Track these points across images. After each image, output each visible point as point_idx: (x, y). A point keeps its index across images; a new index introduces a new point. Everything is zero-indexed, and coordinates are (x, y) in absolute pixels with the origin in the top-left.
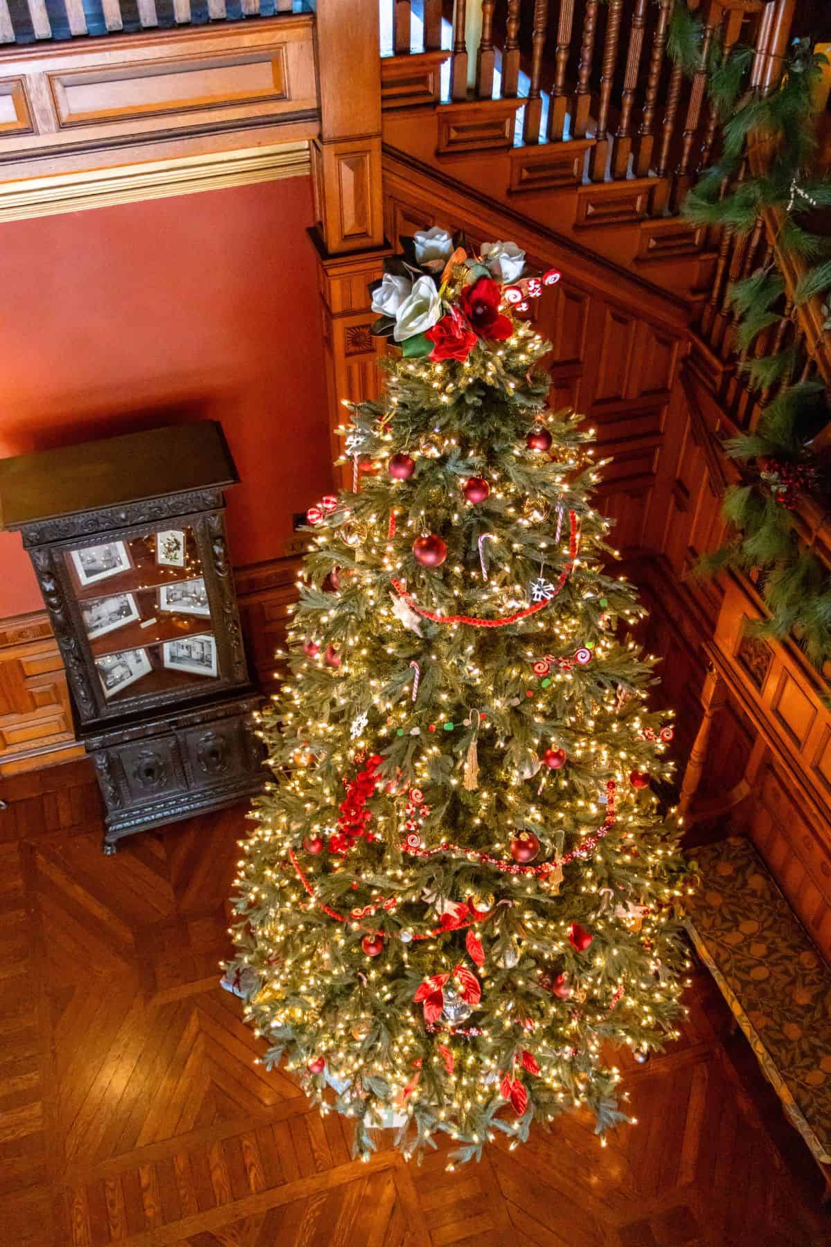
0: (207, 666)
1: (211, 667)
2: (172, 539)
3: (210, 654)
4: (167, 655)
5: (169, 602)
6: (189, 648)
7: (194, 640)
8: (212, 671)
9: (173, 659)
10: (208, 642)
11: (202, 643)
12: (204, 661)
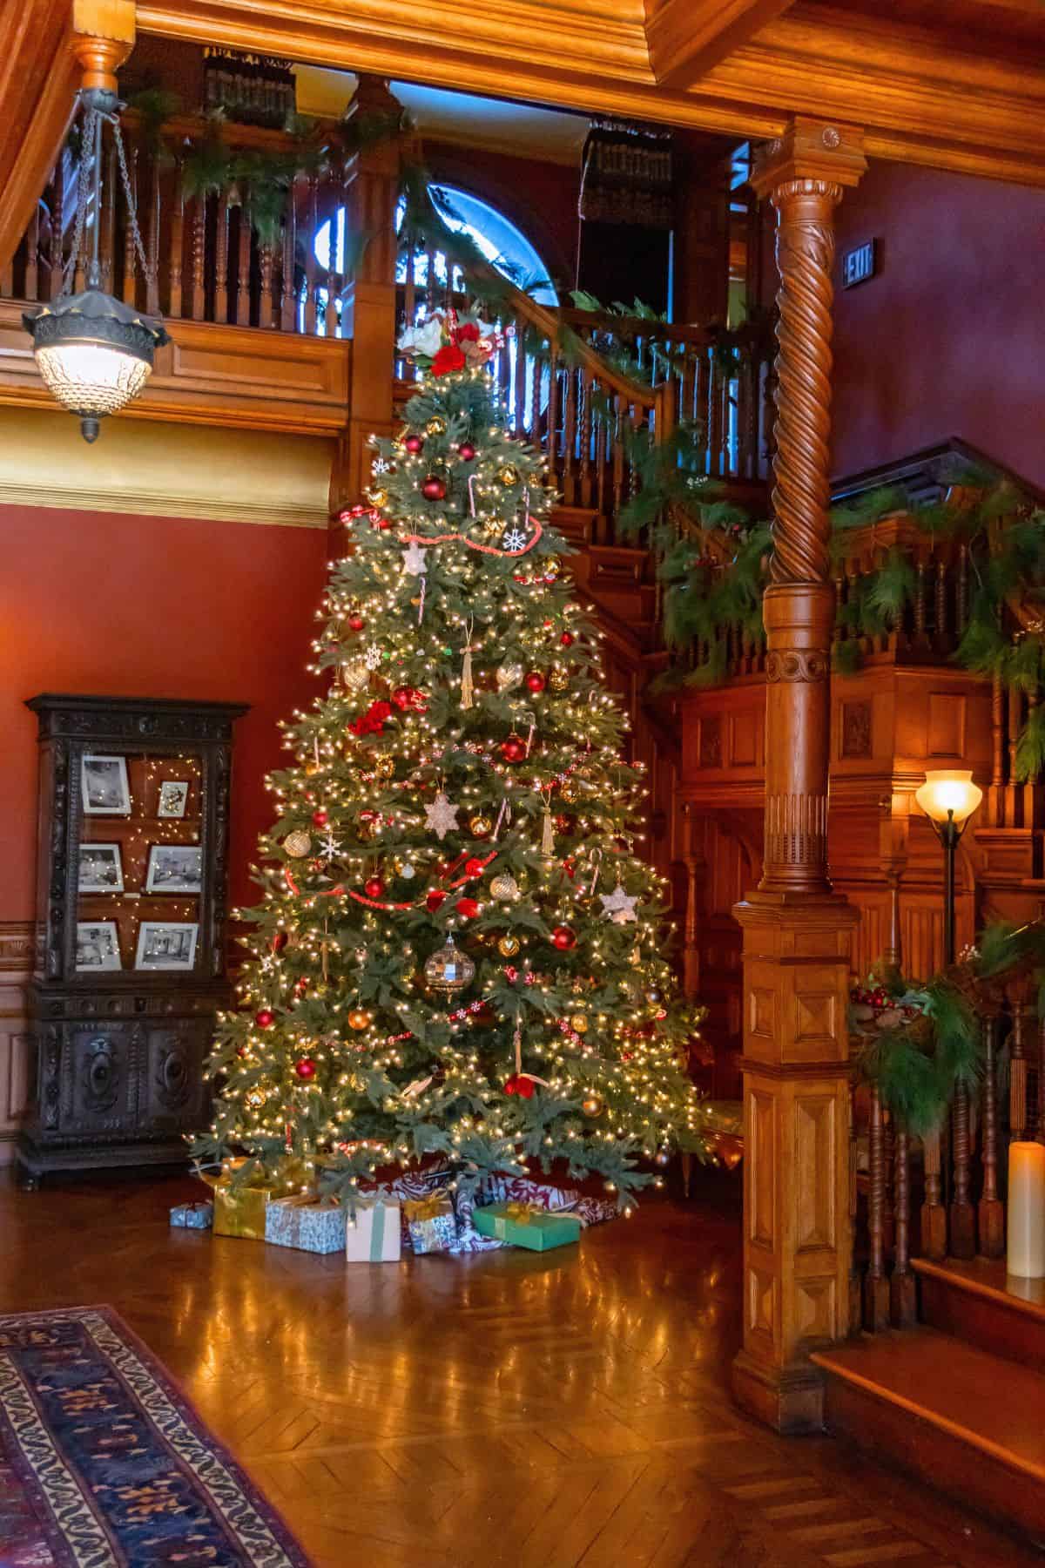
0: (183, 960)
1: (187, 961)
2: (175, 791)
3: (188, 946)
4: (140, 955)
5: (156, 882)
6: (167, 942)
7: (174, 931)
8: (188, 965)
9: (147, 958)
10: (189, 931)
11: (182, 934)
12: (181, 954)
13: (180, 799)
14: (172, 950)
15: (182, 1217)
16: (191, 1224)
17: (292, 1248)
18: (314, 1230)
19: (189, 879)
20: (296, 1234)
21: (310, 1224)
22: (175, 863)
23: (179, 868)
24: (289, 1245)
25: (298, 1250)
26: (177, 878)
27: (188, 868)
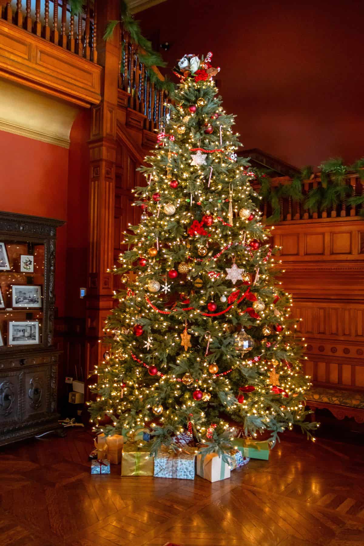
0: (33, 339)
1: (35, 339)
2: (28, 260)
3: (35, 332)
4: (11, 338)
5: (17, 303)
6: (24, 331)
7: (26, 325)
8: (36, 341)
9: (14, 339)
10: (34, 325)
11: (31, 327)
12: (31, 336)
13: (30, 264)
14: (26, 334)
15: (98, 469)
16: (103, 472)
17: (173, 479)
18: (187, 469)
19: (33, 301)
20: (175, 471)
21: (184, 466)
22: (25, 293)
23: (27, 296)
24: (170, 477)
25: (176, 479)
26: (27, 301)
27: (31, 296)
